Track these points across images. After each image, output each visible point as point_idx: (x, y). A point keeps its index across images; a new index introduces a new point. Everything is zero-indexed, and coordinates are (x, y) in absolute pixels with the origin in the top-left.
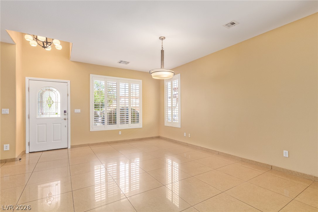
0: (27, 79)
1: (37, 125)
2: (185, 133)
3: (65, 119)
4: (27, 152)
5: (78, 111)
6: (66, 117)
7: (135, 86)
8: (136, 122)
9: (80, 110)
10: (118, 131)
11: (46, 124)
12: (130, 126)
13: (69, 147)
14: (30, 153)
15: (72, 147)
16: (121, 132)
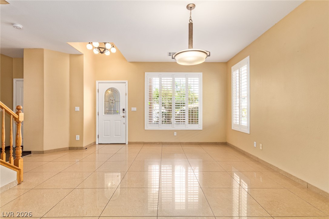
0: (97, 82)
1: (104, 121)
2: (255, 142)
3: (124, 117)
4: (97, 143)
5: (134, 109)
6: (124, 115)
7: (193, 81)
8: (194, 123)
9: (136, 108)
10: (173, 131)
11: (110, 120)
12: (187, 126)
13: (127, 143)
14: (99, 144)
15: (129, 143)
16: (176, 132)
